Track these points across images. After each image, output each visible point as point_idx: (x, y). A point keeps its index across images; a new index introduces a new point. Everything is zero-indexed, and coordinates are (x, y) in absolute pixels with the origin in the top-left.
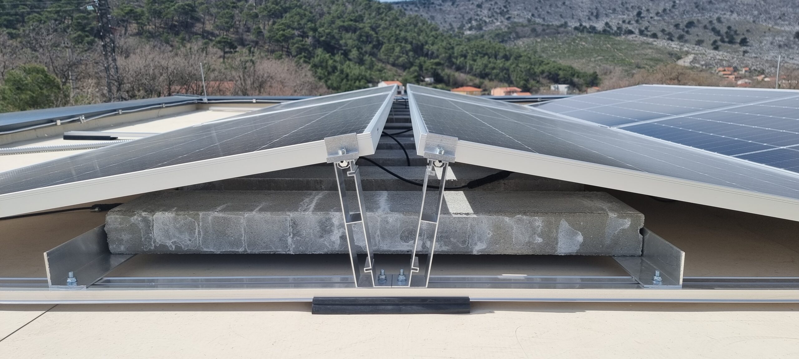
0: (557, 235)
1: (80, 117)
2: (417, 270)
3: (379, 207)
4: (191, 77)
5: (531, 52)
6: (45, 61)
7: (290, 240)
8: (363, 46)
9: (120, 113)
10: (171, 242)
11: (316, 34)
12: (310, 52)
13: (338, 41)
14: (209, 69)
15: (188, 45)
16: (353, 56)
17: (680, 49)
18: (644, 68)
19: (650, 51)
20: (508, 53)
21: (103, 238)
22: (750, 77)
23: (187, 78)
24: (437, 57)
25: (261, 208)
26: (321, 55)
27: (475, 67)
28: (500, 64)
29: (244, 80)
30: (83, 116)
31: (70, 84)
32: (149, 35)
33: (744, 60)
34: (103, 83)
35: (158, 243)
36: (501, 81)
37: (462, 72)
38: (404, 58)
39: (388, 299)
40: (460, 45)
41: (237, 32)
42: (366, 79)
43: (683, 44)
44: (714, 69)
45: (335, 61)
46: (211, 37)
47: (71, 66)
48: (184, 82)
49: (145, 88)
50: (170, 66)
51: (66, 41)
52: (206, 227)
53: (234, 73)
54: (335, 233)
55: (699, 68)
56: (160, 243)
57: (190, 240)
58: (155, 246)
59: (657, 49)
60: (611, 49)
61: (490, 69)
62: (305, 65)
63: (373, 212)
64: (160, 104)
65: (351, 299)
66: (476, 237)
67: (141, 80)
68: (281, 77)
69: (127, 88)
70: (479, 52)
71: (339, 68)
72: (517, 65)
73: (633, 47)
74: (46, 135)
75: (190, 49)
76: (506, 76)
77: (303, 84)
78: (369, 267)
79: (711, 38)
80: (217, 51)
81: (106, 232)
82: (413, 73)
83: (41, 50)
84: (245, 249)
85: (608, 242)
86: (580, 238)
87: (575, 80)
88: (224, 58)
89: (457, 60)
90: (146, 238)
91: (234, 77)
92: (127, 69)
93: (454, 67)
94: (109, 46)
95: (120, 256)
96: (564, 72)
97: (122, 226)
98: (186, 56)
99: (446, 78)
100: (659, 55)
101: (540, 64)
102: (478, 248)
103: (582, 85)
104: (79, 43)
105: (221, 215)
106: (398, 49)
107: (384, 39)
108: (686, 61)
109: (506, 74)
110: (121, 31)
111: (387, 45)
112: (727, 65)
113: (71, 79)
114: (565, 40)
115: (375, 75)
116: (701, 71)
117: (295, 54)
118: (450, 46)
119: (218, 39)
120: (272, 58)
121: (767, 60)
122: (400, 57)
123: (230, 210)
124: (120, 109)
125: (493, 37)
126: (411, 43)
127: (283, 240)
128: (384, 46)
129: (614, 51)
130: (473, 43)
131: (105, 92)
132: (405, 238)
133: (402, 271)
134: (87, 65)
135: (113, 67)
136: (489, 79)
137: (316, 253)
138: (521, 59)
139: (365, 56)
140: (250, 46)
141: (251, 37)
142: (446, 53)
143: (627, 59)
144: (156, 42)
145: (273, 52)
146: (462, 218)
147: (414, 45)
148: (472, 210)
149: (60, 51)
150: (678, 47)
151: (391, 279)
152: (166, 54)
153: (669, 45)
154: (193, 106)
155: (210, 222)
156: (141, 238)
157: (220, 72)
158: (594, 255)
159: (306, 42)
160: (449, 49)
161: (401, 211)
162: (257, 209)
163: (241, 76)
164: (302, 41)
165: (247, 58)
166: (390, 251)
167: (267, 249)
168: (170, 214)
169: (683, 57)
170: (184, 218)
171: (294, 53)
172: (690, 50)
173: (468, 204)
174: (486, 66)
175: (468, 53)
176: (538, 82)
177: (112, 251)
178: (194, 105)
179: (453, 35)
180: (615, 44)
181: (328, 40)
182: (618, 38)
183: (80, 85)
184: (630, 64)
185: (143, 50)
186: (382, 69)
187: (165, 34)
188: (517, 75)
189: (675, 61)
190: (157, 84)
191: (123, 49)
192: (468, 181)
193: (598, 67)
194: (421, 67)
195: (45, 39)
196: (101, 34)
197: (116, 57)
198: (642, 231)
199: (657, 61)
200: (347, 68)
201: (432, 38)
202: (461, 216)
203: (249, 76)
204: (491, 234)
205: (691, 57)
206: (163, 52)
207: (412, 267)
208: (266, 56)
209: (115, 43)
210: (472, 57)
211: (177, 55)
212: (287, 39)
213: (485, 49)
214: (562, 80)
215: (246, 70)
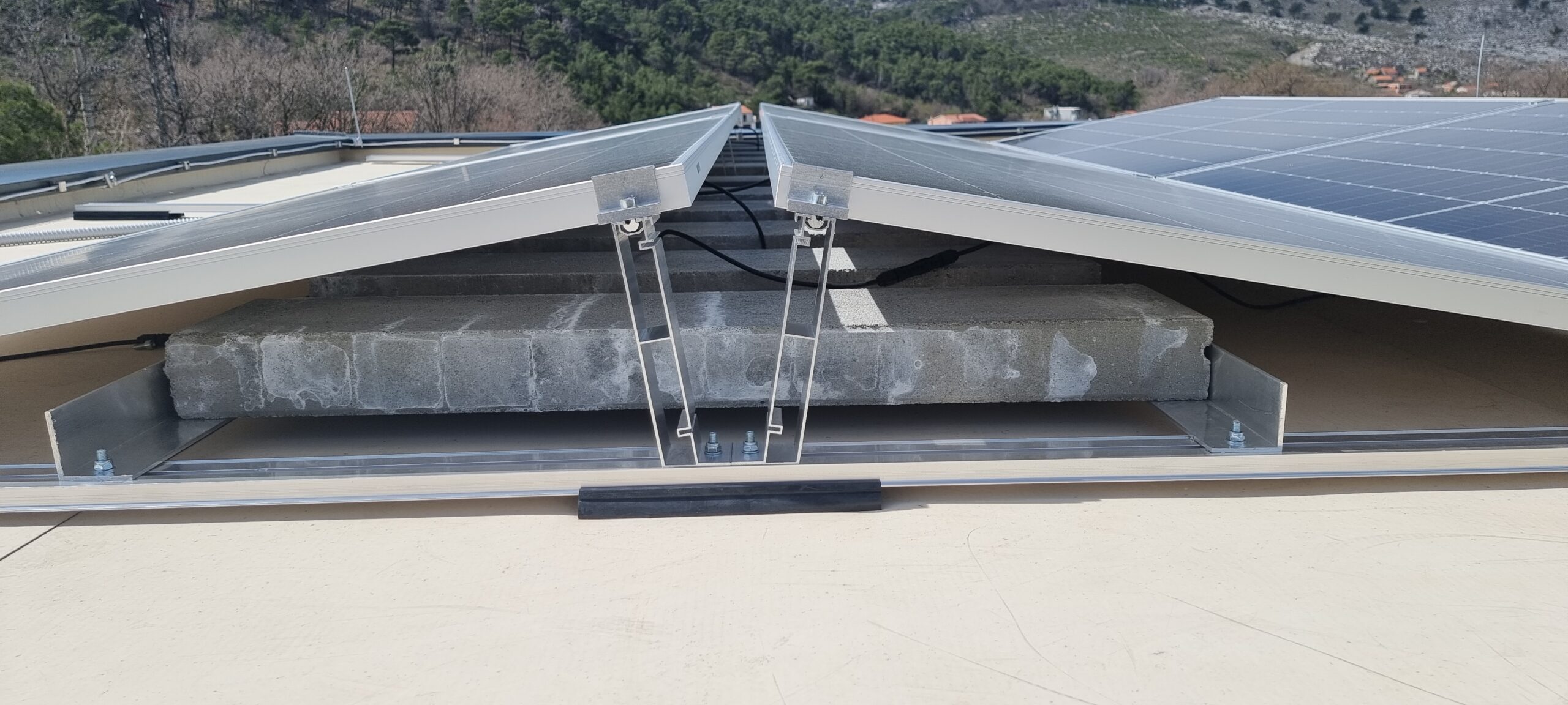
0: (1048, 363)
1: (106, 176)
2: (778, 430)
3: (705, 319)
4: (329, 103)
5: (1004, 43)
6: (30, 74)
7: (532, 385)
8: (672, 36)
9: (187, 167)
10: (298, 393)
11: (576, 13)
12: (565, 50)
13: (621, 25)
14: (364, 87)
15: (320, 39)
16: (651, 56)
17: (1295, 33)
18: (1225, 71)
19: (1237, 37)
20: (959, 47)
21: (162, 387)
22: (1428, 85)
23: (321, 105)
24: (820, 55)
25: (472, 325)
26: (588, 55)
27: (894, 75)
28: (943, 67)
29: (435, 107)
30: (112, 173)
31: (83, 119)
32: (239, 18)
33: (1418, 52)
34: (151, 117)
35: (271, 396)
36: (946, 101)
37: (869, 86)
38: (754, 59)
39: (726, 486)
40: (864, 30)
41: (418, 11)
42: (680, 103)
43: (1299, 22)
44: (1360, 71)
45: (616, 66)
46: (365, 22)
47: (84, 83)
48: (316, 113)
49: (235, 126)
50: (284, 81)
51: (71, 33)
52: (366, 363)
53: (414, 93)
54: (619, 370)
55: (1331, 69)
56: (276, 396)
57: (335, 389)
58: (267, 402)
59: (1249, 33)
60: (1160, 34)
61: (924, 78)
62: (556, 75)
63: (693, 327)
64: (266, 150)
65: (653, 488)
66: (893, 371)
67: (226, 108)
68: (509, 99)
69: (198, 127)
70: (903, 45)
71: (625, 80)
72: (978, 71)
73: (1202, 29)
74: (39, 212)
75: (325, 45)
76: (956, 91)
77: (555, 113)
78: (687, 426)
79: (1355, 10)
80: (378, 50)
81: (168, 376)
82: (774, 89)
83: (21, 53)
84: (445, 404)
85: (1144, 373)
86: (1091, 368)
87: (1092, 96)
88: (393, 63)
89: (859, 60)
90: (247, 388)
91: (414, 101)
92: (197, 89)
93: (853, 75)
94: (157, 41)
95: (199, 422)
96: (1070, 81)
97: (199, 363)
98: (316, 59)
99: (837, 97)
100: (1254, 46)
101: (1023, 68)
102: (897, 392)
103: (1104, 107)
104: (97, 36)
105: (394, 338)
106: (741, 41)
107: (713, 21)
108: (1306, 56)
109: (955, 88)
110: (181, 11)
111: (719, 32)
112: (1385, 63)
113: (84, 110)
114: (1071, 19)
115: (698, 92)
116: (1335, 75)
117: (537, 53)
118: (844, 34)
119: (381, 25)
120: (490, 63)
121: (1461, 51)
122: (747, 56)
123: (413, 330)
124: (186, 159)
125: (929, 13)
126: (768, 28)
127: (518, 384)
128: (713, 35)
129: (1167, 38)
130: (889, 27)
131: (154, 135)
132: (756, 376)
133: (750, 434)
134: (114, 80)
135: (169, 82)
136: (922, 98)
137: (583, 409)
138: (985, 57)
139: (677, 55)
140: (445, 38)
141: (446, 20)
142: (838, 47)
143: (1192, 55)
144: (254, 32)
145: (491, 49)
146: (865, 334)
147: (773, 32)
148: (883, 319)
149: (59, 52)
150: (1291, 28)
151: (730, 450)
152: (275, 57)
153: (1274, 25)
154: (334, 155)
155: (373, 352)
156: (238, 386)
157: (386, 92)
158: (1117, 400)
159: (557, 28)
160: (843, 40)
161: (747, 325)
162: (467, 326)
163: (430, 99)
164: (550, 26)
165: (440, 63)
166: (727, 402)
167: (487, 404)
168: (293, 338)
169: (1300, 48)
170: (323, 345)
171: (534, 52)
172: (1314, 34)
173: (877, 309)
174: (917, 72)
175: (881, 47)
176: (1019, 102)
177: (181, 414)
178: (336, 152)
179: (850, 11)
180: (1168, 24)
181: (602, 23)
182: (1174, 13)
183: (103, 122)
184: (1198, 64)
185: (228, 48)
186: (711, 81)
187: (271, 15)
188: (977, 90)
189: (1285, 57)
190: (260, 118)
191: (188, 48)
192: (878, 273)
193: (1135, 72)
194: (788, 76)
195: (27, 29)
196: (141, 17)
197: (174, 63)
198: (1209, 352)
199: (1250, 56)
200: (641, 80)
201: (809, 17)
202: (864, 331)
203: (445, 99)
204: (922, 364)
205: (1315, 48)
206: (270, 53)
207: (770, 425)
208: (478, 57)
209: (170, 36)
210: (889, 54)
211: (297, 57)
212: (517, 24)
213: (913, 38)
214: (1066, 97)
215: (439, 88)
